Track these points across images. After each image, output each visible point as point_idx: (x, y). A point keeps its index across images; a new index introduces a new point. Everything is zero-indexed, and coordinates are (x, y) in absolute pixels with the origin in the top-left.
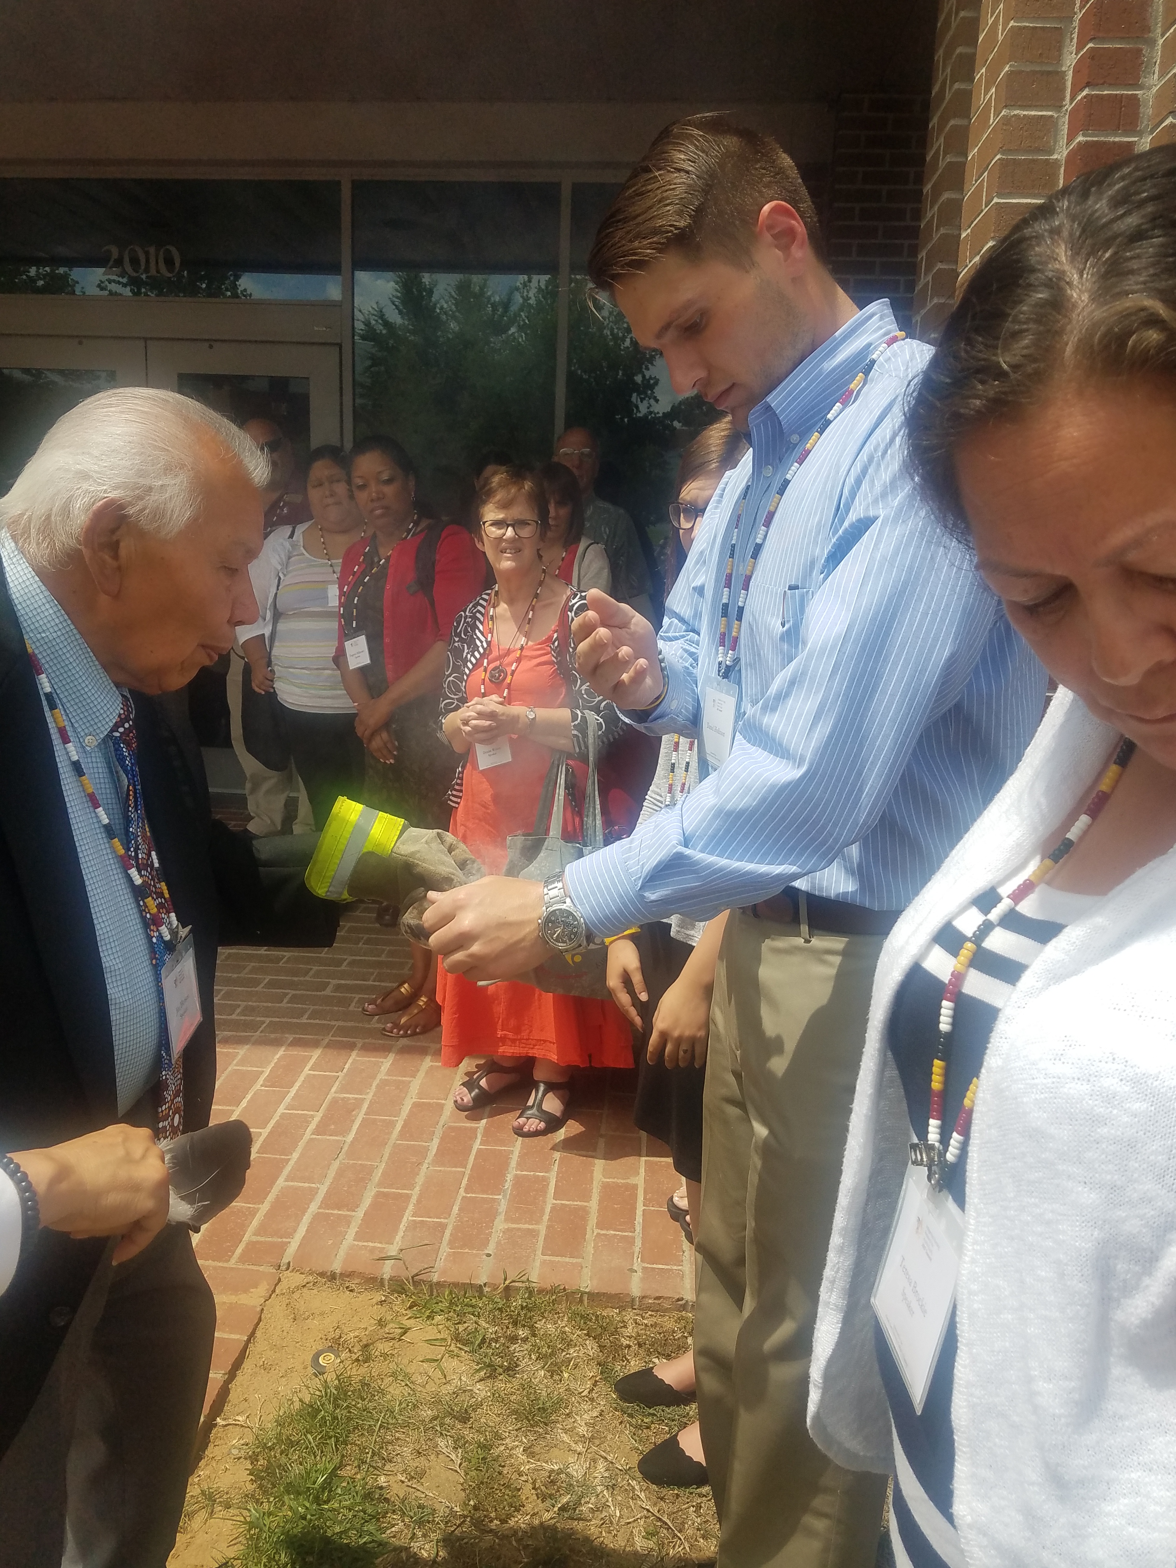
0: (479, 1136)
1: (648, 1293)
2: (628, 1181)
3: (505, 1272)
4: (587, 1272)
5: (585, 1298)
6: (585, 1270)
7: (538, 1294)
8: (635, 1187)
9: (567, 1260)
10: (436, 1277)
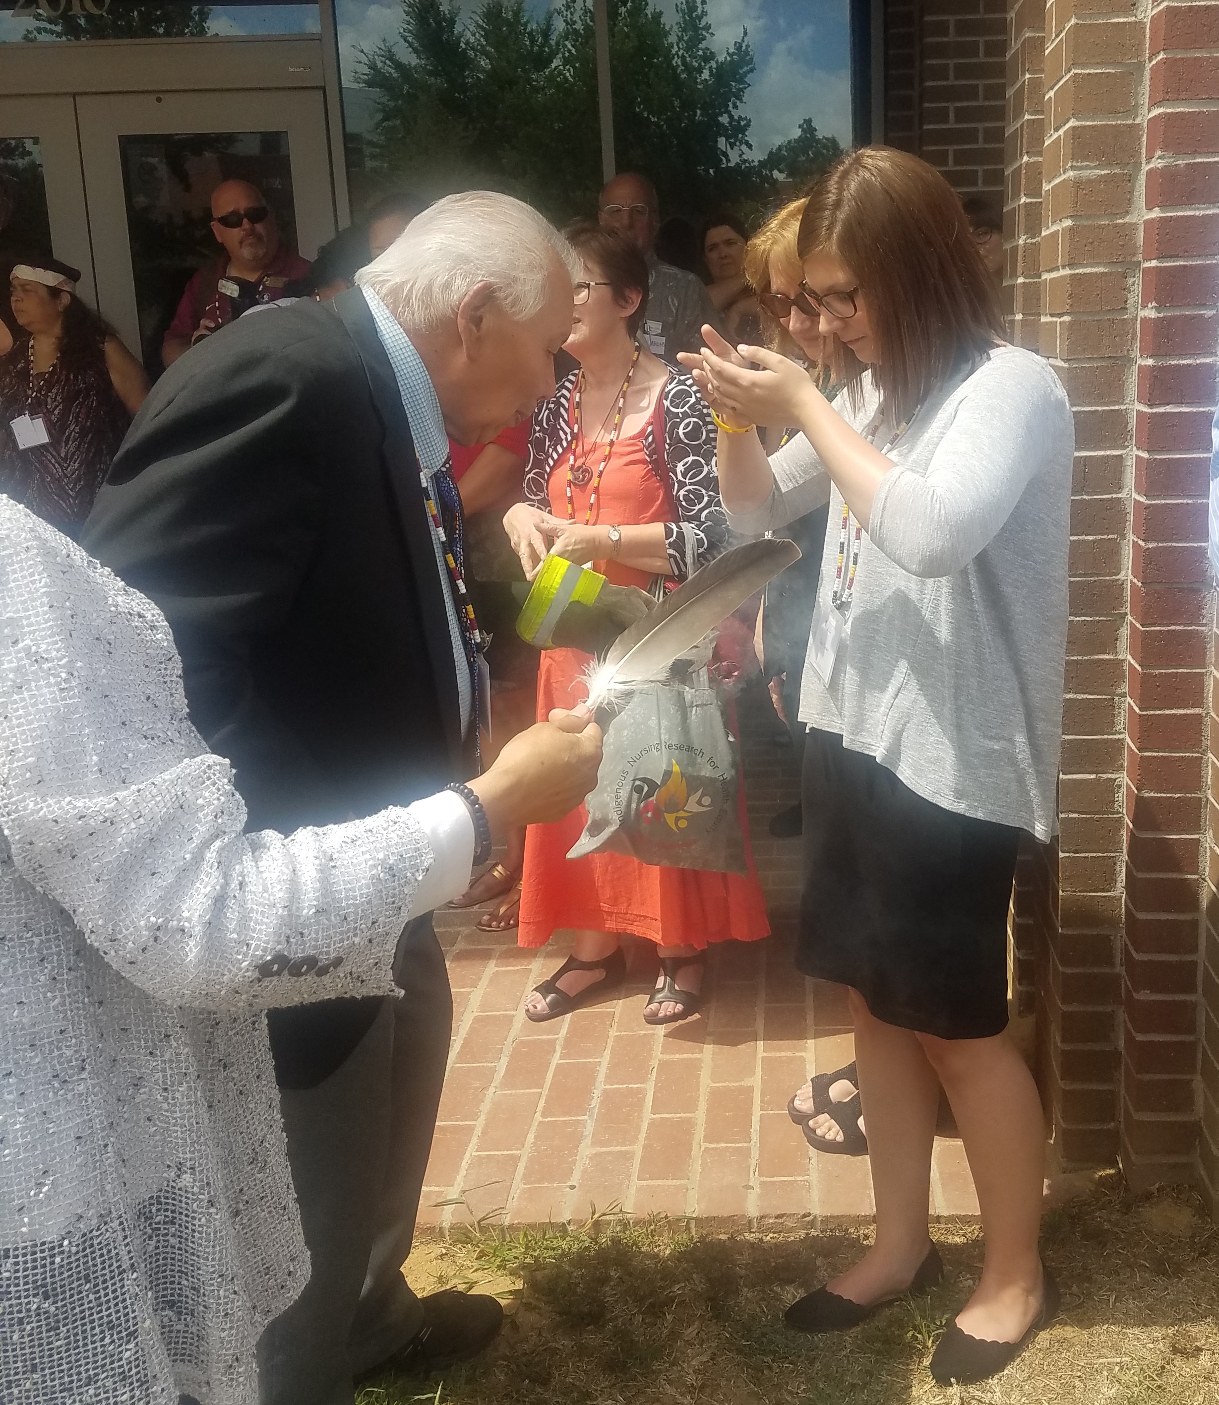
0: (559, 1049)
1: (768, 1212)
2: (742, 1083)
3: (593, 1206)
4: (693, 1196)
5: (693, 1225)
6: (691, 1193)
7: (634, 1227)
8: (751, 1089)
9: (669, 1182)
10: (508, 1219)
